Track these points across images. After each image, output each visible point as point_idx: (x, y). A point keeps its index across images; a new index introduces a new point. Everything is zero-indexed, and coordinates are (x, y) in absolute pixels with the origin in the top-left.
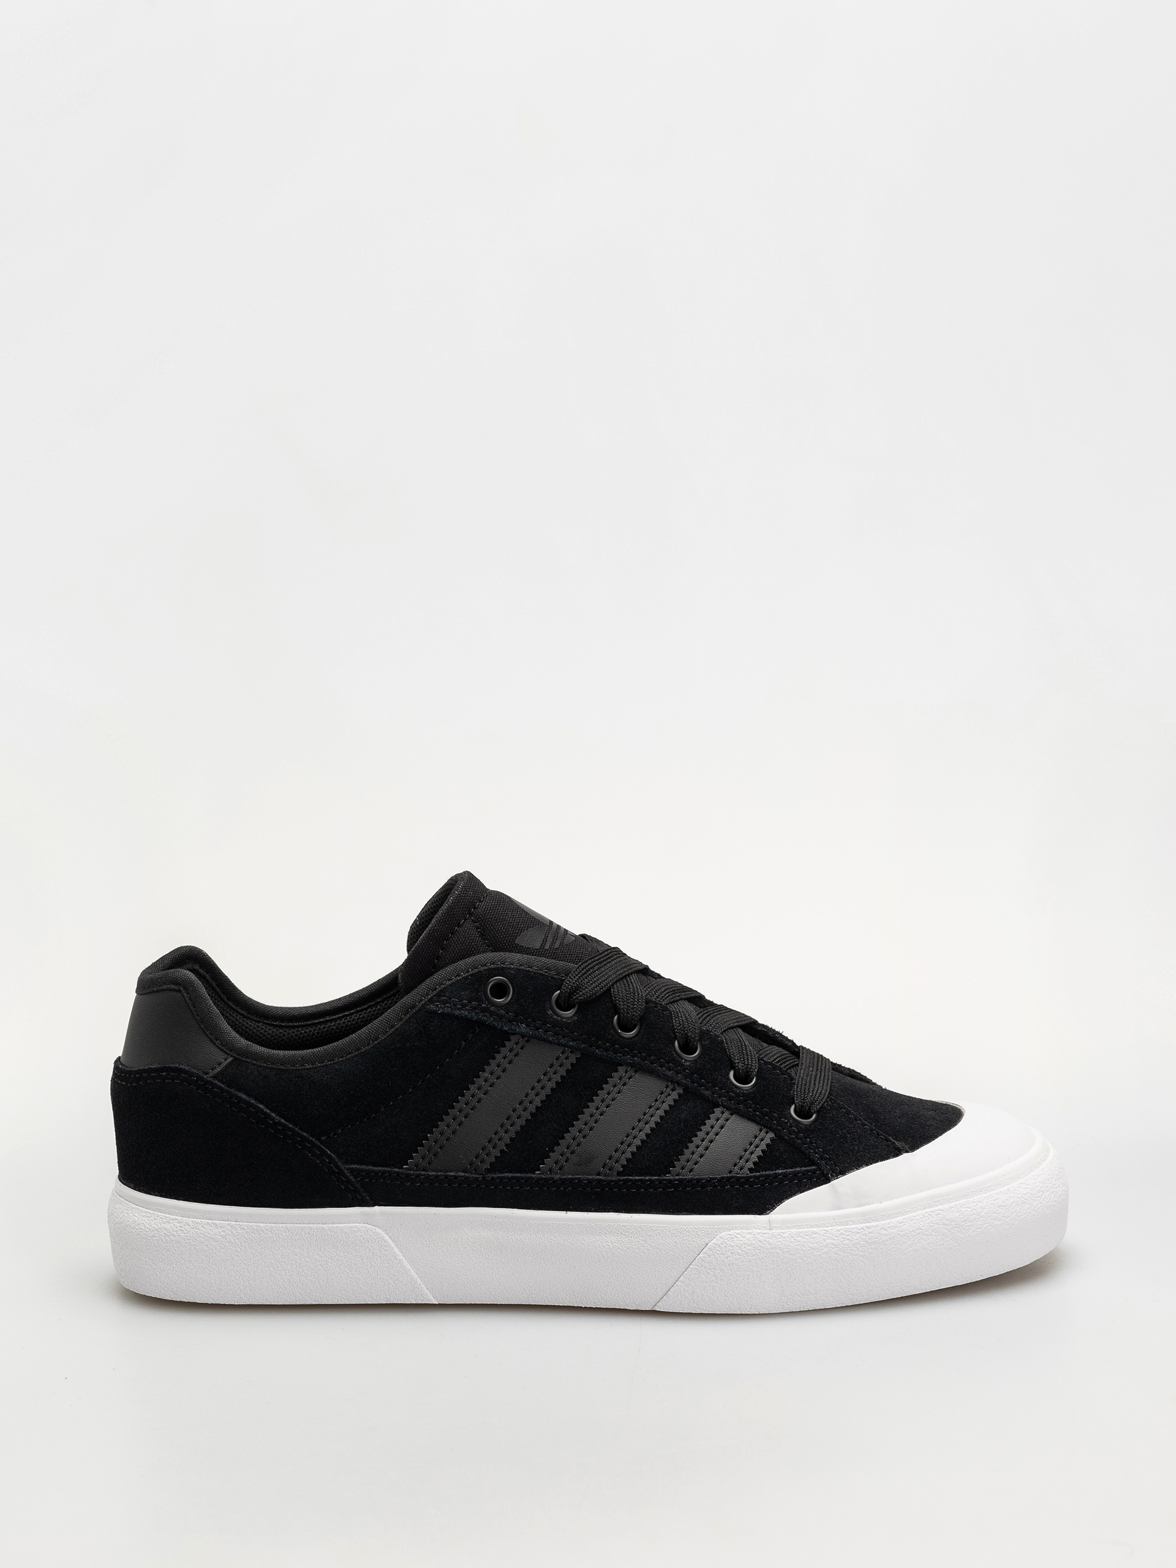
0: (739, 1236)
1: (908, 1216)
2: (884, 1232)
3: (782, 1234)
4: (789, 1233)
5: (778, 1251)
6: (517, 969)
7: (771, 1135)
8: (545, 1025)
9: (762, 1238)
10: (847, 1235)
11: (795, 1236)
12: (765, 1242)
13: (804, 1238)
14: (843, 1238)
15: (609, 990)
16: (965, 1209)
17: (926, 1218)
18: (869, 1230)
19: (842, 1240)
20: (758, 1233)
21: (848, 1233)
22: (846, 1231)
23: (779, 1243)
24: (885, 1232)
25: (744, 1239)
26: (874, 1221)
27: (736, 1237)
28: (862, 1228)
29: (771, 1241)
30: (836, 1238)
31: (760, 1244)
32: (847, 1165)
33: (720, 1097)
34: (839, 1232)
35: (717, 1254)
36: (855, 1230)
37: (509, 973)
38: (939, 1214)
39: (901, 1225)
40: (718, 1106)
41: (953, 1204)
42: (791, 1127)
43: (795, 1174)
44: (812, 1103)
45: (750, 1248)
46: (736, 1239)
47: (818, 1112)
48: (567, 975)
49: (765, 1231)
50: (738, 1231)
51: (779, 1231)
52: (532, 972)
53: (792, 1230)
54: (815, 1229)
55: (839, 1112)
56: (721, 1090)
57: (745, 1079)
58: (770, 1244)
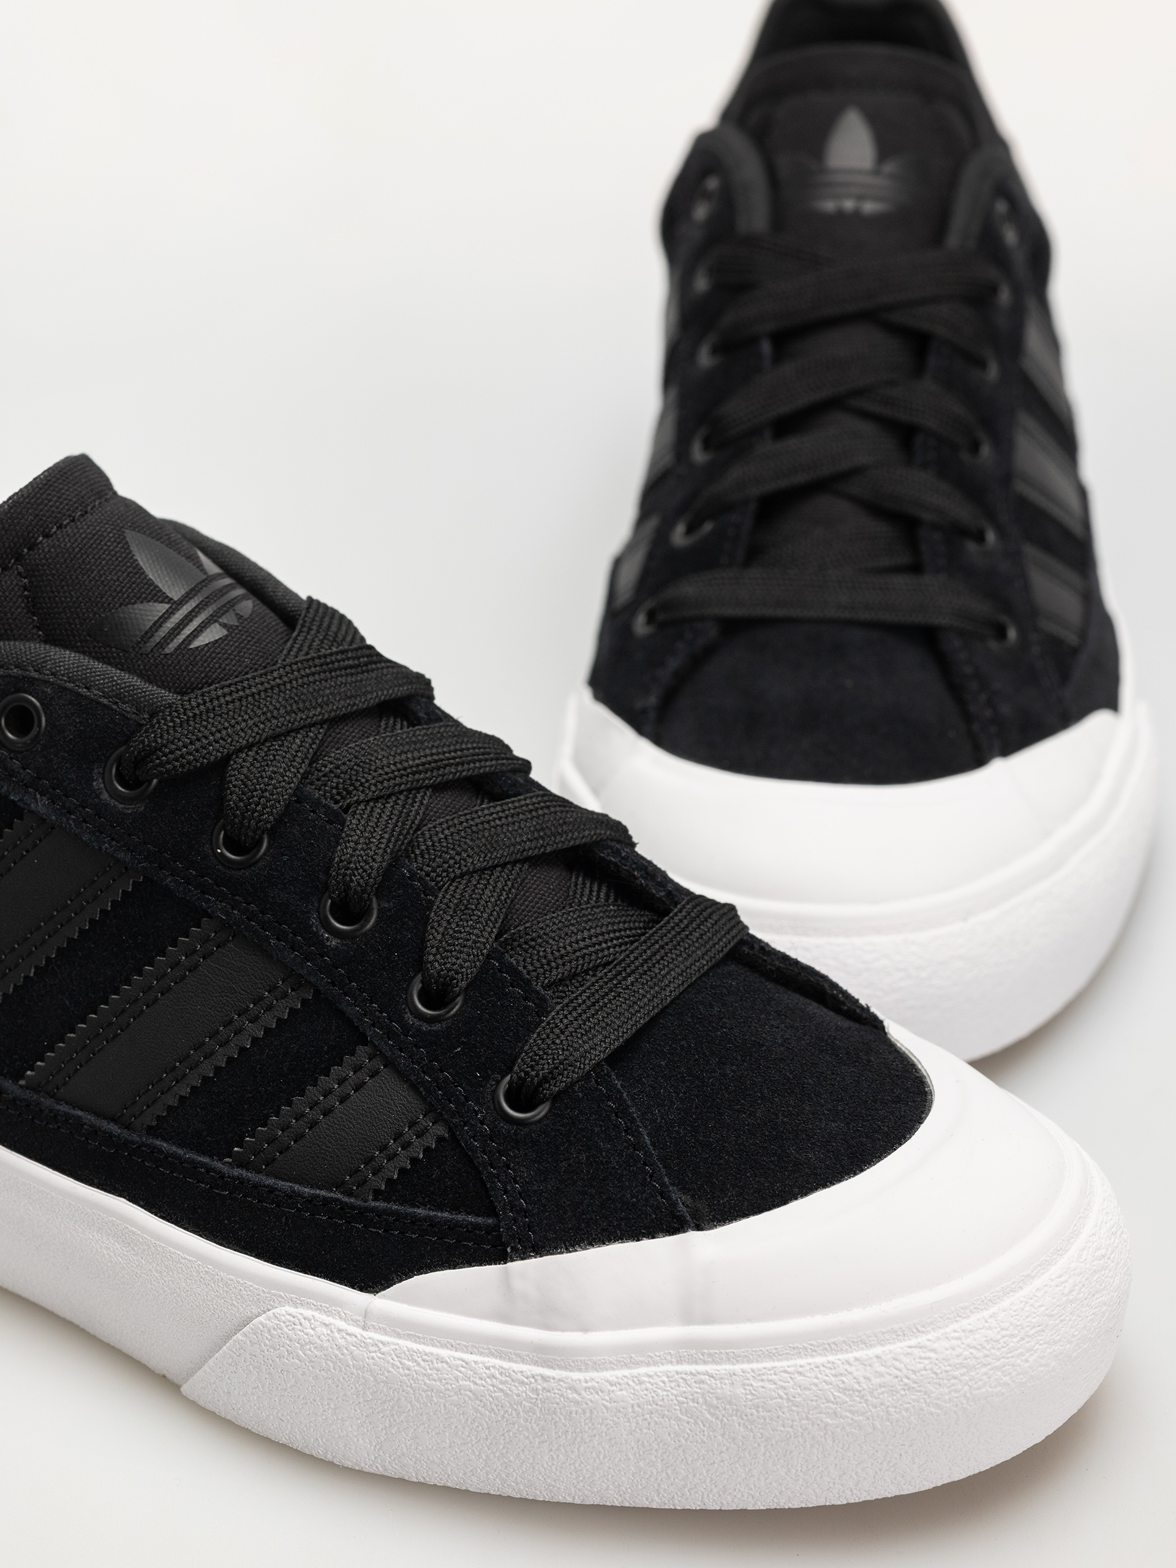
0: (306, 1324)
1: (635, 1372)
2: (571, 1395)
3: (381, 1345)
4: (393, 1347)
5: (367, 1375)
6: (60, 687)
7: (441, 1130)
8: (84, 808)
9: (342, 1342)
10: (502, 1382)
11: (403, 1356)
12: (346, 1351)
13: (419, 1364)
14: (493, 1386)
15: (226, 760)
16: (761, 1384)
17: (673, 1385)
18: (545, 1385)
19: (491, 1388)
20: (340, 1330)
21: (504, 1379)
22: (501, 1374)
23: (371, 1361)
24: (575, 1396)
25: (312, 1332)
26: (560, 1367)
27: (301, 1324)
28: (533, 1377)
29: (356, 1352)
30: (479, 1382)
31: (337, 1352)
32: (551, 1235)
33: (374, 1025)
34: (487, 1372)
35: (266, 1345)
36: (519, 1376)
37: (43, 692)
38: (702, 1382)
39: (614, 1388)
40: (365, 1043)
41: (738, 1368)
42: (482, 1123)
43: (453, 1226)
44: (545, 1079)
45: (318, 1353)
46: (299, 1327)
47: (556, 1098)
48: (152, 715)
49: (353, 1329)
50: (309, 1313)
51: (378, 1337)
52: (86, 697)
53: (401, 1342)
54: (444, 1353)
55: (599, 1107)
56: (381, 1012)
57: (435, 996)
58: (353, 1358)
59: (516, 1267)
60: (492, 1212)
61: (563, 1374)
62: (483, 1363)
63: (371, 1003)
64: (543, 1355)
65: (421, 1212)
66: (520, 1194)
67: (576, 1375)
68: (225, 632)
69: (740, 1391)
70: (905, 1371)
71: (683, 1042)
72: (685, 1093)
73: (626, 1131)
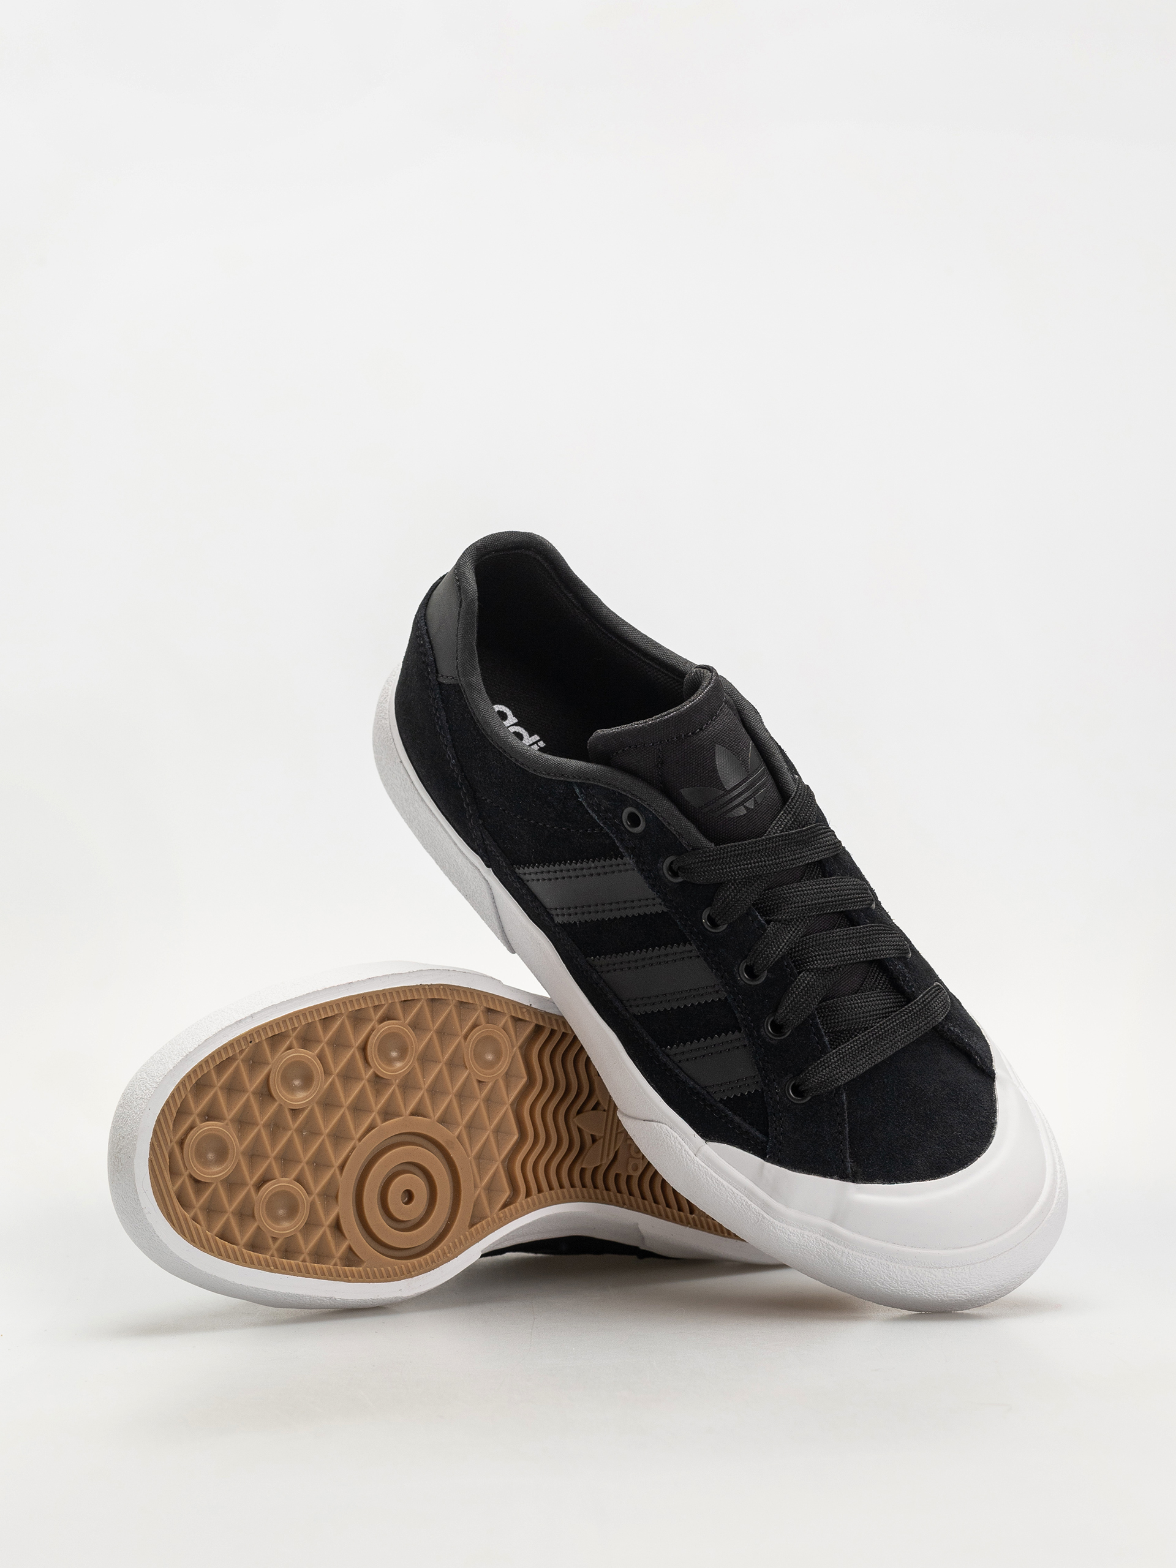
0: (673, 1138)
2: (771, 1229)
3: (699, 1166)
4: (705, 1169)
5: (690, 1173)
7: (758, 1088)
9: (684, 1155)
10: (745, 1209)
11: (708, 1175)
12: (685, 1160)
13: (713, 1182)
15: (721, 885)
17: (817, 1244)
18: (762, 1219)
19: (740, 1209)
21: (747, 1208)
22: (746, 1205)
23: (693, 1170)
24: (774, 1230)
25: (674, 1144)
27: (671, 1137)
28: (759, 1214)
29: (690, 1162)
30: (736, 1204)
32: (787, 1159)
33: (746, 1026)
35: (653, 1134)
36: (753, 1210)
37: (648, 815)
38: (830, 1249)
39: (790, 1234)
40: (740, 1031)
42: (778, 1094)
43: (748, 1132)
45: (673, 1154)
46: (670, 1139)
47: (813, 1097)
48: (694, 850)
49: (691, 1152)
50: (676, 1135)
51: (700, 1162)
52: (666, 828)
53: (709, 1169)
54: (725, 1183)
55: (831, 1108)
56: (751, 1022)
57: (778, 1028)
58: (687, 1164)
59: (768, 1165)
60: (766, 1134)
61: (772, 1219)
62: (741, 1196)
63: (749, 1016)
64: (766, 1207)
65: (737, 1119)
66: (782, 1134)
67: (776, 1222)
68: (745, 812)
69: (844, 1259)
70: (919, 1280)
71: (885, 1080)
72: (876, 1107)
73: (839, 1123)
